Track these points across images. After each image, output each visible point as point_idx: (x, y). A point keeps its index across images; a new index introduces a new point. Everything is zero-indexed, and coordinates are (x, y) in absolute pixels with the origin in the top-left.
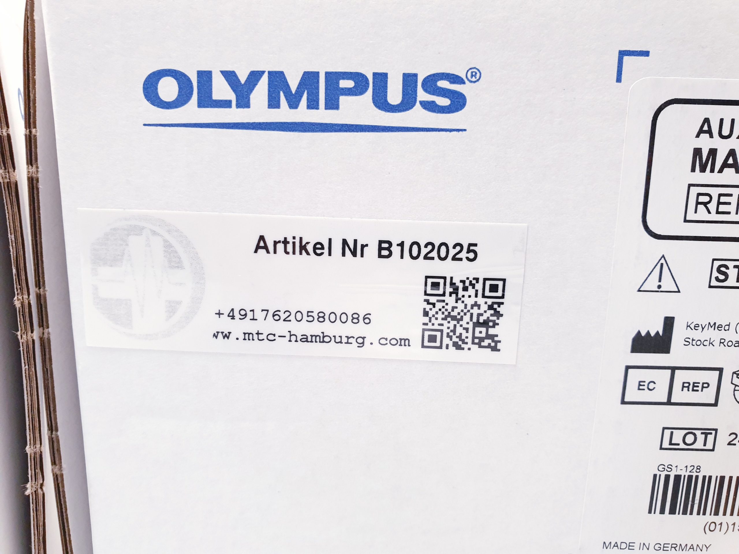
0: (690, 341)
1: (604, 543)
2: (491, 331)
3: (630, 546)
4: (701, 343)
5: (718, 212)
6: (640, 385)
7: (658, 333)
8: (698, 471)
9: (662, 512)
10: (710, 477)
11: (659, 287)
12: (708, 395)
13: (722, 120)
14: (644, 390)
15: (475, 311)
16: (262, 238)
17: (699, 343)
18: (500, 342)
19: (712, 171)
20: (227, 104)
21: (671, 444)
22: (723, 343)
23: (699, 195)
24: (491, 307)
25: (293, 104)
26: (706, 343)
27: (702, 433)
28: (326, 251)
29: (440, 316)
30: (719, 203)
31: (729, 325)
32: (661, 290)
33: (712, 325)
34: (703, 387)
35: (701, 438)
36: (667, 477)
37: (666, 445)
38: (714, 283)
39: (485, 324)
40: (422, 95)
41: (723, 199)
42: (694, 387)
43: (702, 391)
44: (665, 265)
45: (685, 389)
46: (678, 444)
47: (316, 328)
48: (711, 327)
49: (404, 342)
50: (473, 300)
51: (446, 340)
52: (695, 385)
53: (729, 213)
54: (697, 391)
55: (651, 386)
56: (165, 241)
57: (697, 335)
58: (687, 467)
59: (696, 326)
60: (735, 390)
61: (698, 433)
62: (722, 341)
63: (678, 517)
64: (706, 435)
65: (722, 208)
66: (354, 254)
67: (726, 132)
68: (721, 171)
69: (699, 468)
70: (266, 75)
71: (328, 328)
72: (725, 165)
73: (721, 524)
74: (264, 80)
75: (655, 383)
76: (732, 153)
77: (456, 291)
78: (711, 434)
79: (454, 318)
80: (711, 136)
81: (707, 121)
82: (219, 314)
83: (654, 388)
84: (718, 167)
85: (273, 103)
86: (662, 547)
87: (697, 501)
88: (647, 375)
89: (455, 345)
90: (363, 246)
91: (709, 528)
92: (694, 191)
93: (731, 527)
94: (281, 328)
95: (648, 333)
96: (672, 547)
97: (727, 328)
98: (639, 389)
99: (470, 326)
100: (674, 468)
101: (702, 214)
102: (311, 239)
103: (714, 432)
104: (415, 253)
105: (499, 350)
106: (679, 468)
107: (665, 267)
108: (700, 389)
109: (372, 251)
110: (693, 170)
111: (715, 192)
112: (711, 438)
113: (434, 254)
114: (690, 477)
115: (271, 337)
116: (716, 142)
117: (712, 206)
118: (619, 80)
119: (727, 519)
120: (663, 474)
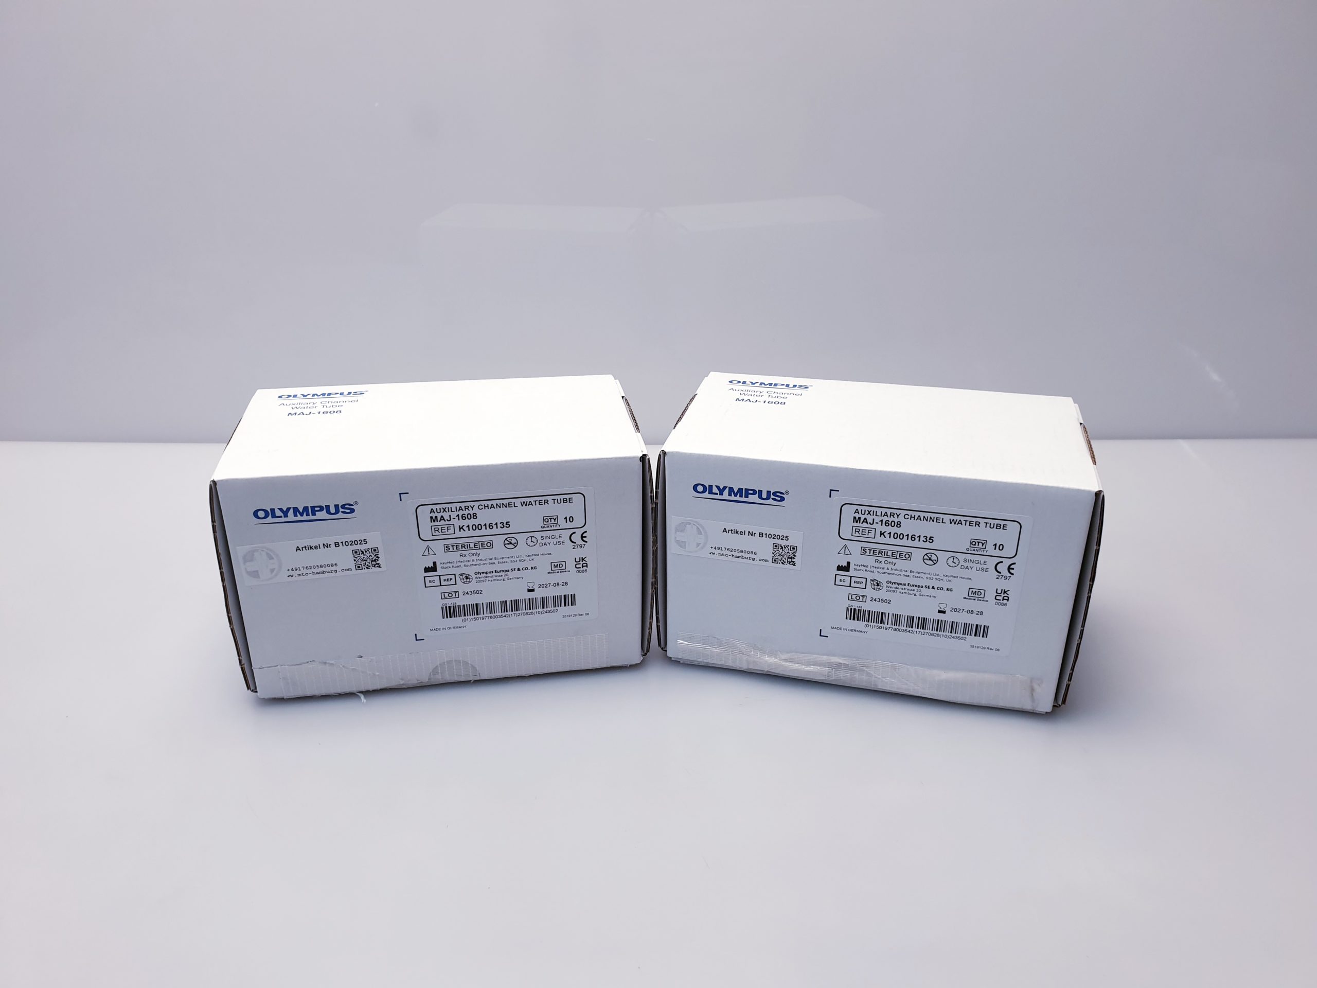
0: (856, 569)
1: (832, 627)
2: (793, 560)
3: (841, 629)
4: (859, 570)
7: (845, 566)
8: (861, 608)
10: (865, 610)
12: (863, 585)
13: (862, 510)
14: (842, 582)
15: (788, 554)
16: (725, 529)
18: (796, 563)
19: (860, 523)
20: (717, 494)
21: (852, 599)
22: (867, 571)
23: (856, 529)
24: (793, 553)
25: (736, 495)
26: (861, 570)
27: (862, 597)
28: (743, 534)
29: (777, 554)
32: (845, 554)
37: (850, 599)
38: (862, 554)
39: (791, 558)
40: (772, 496)
41: (863, 531)
42: (858, 582)
45: (855, 583)
46: (854, 599)
47: (740, 554)
48: (862, 566)
49: (767, 561)
50: (787, 551)
51: (779, 561)
53: (866, 535)
55: (844, 581)
56: (697, 527)
57: (858, 568)
58: (857, 606)
59: (857, 565)
60: (871, 585)
61: (860, 596)
63: (856, 622)
65: (863, 533)
66: (752, 535)
67: (863, 513)
68: (862, 523)
70: (728, 488)
71: (743, 554)
73: (870, 625)
74: (727, 489)
76: (865, 519)
77: (782, 548)
79: (782, 555)
80: (859, 514)
81: (857, 510)
82: (712, 548)
85: (730, 495)
86: (851, 630)
87: (862, 617)
88: (843, 578)
89: (782, 563)
90: (754, 534)
91: (866, 626)
92: (854, 528)
93: (874, 627)
94: (729, 553)
95: (842, 566)
96: (854, 631)
97: (867, 567)
98: (840, 581)
99: (787, 558)
100: (853, 606)
101: (857, 534)
102: (739, 530)
103: (865, 597)
104: (770, 537)
105: (796, 565)
106: (855, 606)
107: (846, 548)
108: (860, 583)
109: (757, 535)
110: (854, 522)
111: (861, 529)
112: (865, 599)
113: (776, 537)
114: (859, 610)
115: (727, 555)
116: (861, 516)
117: (860, 532)
118: (830, 497)
119: (872, 624)
120: (850, 608)
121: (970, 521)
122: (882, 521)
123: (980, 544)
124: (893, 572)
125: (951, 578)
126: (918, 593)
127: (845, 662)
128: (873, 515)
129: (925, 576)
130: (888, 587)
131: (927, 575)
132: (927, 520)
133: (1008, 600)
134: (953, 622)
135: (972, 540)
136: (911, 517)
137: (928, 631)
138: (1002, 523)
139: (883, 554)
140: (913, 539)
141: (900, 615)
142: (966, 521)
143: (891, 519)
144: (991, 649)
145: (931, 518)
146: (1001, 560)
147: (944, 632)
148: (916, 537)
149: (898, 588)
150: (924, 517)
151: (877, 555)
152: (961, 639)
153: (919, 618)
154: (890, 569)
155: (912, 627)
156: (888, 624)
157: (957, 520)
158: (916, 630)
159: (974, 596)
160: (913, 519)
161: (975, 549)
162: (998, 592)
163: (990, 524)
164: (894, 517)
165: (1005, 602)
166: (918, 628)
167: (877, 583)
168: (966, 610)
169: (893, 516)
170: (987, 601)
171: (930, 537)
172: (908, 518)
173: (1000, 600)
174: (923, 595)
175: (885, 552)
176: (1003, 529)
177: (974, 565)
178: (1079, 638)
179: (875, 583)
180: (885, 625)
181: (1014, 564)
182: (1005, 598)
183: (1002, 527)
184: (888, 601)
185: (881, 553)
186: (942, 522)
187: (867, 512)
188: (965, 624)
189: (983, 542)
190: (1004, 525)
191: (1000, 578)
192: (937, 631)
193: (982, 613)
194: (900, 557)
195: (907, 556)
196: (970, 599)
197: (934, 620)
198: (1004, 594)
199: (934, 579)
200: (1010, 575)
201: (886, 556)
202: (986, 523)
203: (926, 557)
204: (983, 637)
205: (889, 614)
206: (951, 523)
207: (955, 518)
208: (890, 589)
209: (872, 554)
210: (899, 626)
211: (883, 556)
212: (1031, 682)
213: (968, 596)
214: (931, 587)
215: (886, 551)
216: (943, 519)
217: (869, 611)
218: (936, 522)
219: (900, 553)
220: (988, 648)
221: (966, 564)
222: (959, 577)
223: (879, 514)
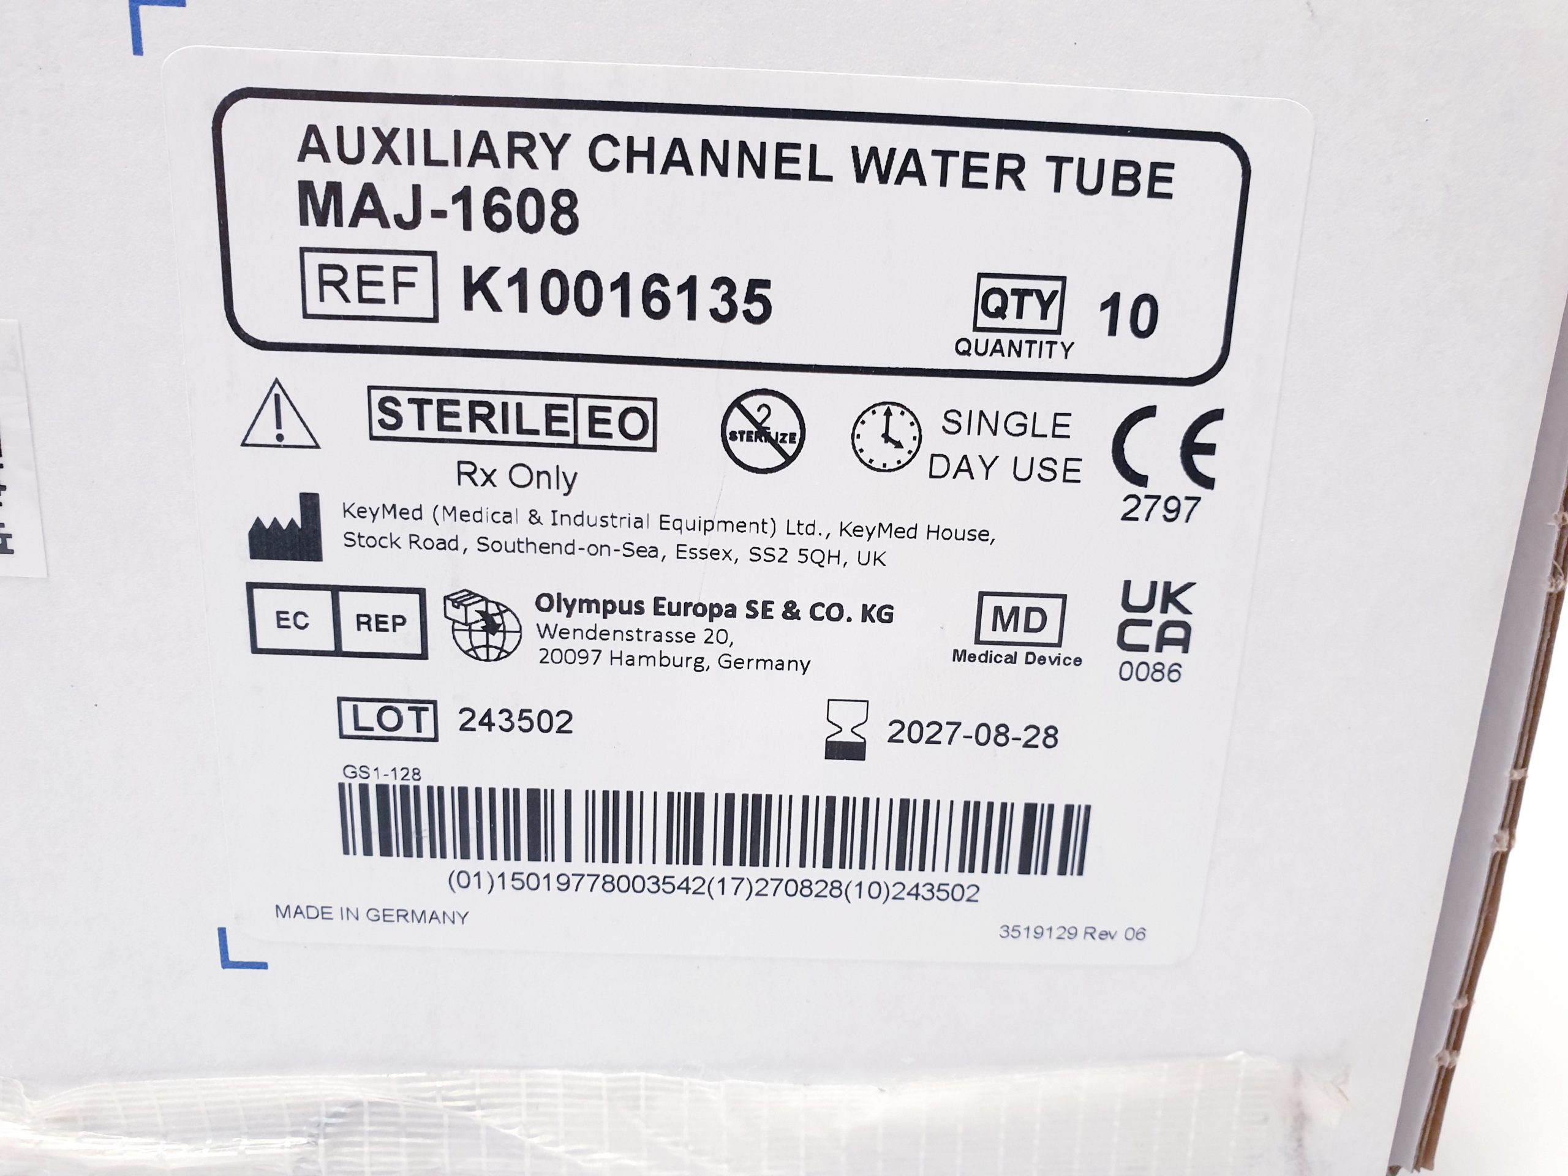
0: (356, 538)
1: (277, 907)
3: (323, 913)
4: (377, 543)
5: (362, 300)
6: (279, 619)
7: (292, 522)
8: (416, 777)
9: (368, 851)
10: (441, 789)
11: (280, 437)
12: (407, 639)
13: (340, 130)
14: (288, 627)
17: (371, 542)
18: (10, 536)
19: (339, 223)
21: (357, 728)
22: (415, 542)
23: (322, 267)
26: (384, 542)
27: (410, 709)
30: (361, 283)
31: (420, 509)
32: (282, 443)
33: (389, 510)
34: (395, 624)
35: (409, 717)
36: (364, 789)
37: (349, 729)
38: (378, 431)
41: (367, 276)
42: (379, 623)
43: (394, 630)
44: (282, 397)
45: (364, 627)
46: (371, 729)
48: (389, 513)
52: (381, 619)
53: (382, 301)
54: (386, 630)
55: (301, 621)
57: (364, 527)
58: (394, 769)
59: (361, 511)
60: (454, 630)
61: (403, 708)
62: (414, 539)
63: (397, 862)
64: (419, 711)
65: (368, 292)
67: (351, 151)
68: (354, 223)
69: (416, 772)
72: (359, 213)
73: (478, 874)
75: (306, 616)
76: (369, 190)
78: (426, 709)
80: (326, 159)
81: (312, 130)
83: (307, 625)
84: (347, 214)
86: (381, 914)
87: (425, 833)
88: (291, 601)
91: (458, 881)
92: (313, 261)
93: (498, 882)
95: (276, 522)
96: (398, 916)
97: (417, 514)
98: (279, 626)
100: (371, 772)
101: (333, 303)
103: (431, 707)
105: (12, 552)
106: (381, 772)
107: (283, 401)
108: (390, 626)
110: (304, 221)
111: (351, 263)
112: (427, 717)
114: (404, 789)
116: (337, 170)
117: (350, 287)
118: (138, 50)
119: (486, 865)
120: (356, 783)
121: (969, 155)
122: (464, 196)
123: (1032, 304)
124: (564, 534)
125: (882, 543)
126: (711, 654)
127: (375, 1097)
128: (411, 162)
129: (740, 544)
130: (545, 631)
131: (753, 538)
132: (723, 170)
133: (1184, 644)
134: (904, 803)
135: (987, 284)
136: (632, 153)
137: (783, 873)
138: (1145, 151)
139: (496, 421)
140: (656, 305)
141: (630, 795)
142: (945, 155)
143: (517, 178)
144: (1105, 935)
145: (744, 147)
146: (1142, 397)
147: (862, 866)
148: (670, 291)
149: (604, 634)
150: (706, 146)
151: (466, 434)
152: (951, 895)
153: (730, 798)
154: (546, 518)
155: (698, 861)
156: (568, 858)
157: (892, 151)
158: (721, 871)
159: (1010, 635)
160: (640, 163)
161: (1005, 338)
162: (1133, 601)
163: (1082, 161)
164: (532, 165)
165: (1172, 653)
166: (728, 861)
167: (484, 615)
168: (968, 728)
169: (525, 152)
170: (1078, 661)
171: (754, 284)
172: (615, 163)
173: (1144, 648)
174: (738, 663)
175: (505, 405)
176: (1152, 194)
177: (1003, 446)
178: (1502, 827)
179: (473, 616)
180: (558, 866)
181: (1216, 415)
182: (1173, 633)
183: (1144, 178)
184: (558, 721)
185: (485, 419)
186: (813, 176)
187: (373, 145)
188: (971, 809)
189: (1047, 288)
190: (1155, 166)
191: (1140, 513)
192: (827, 864)
193: (1052, 732)
194: (593, 434)
195: (634, 424)
196: (987, 658)
197: (806, 799)
198: (1164, 610)
199: (793, 556)
200: (1196, 490)
201: (513, 435)
202: (1059, 161)
203: (738, 422)
204: (1062, 871)
205: (568, 793)
206: (861, 177)
207: (885, 136)
208: (557, 642)
209: (431, 429)
210: (629, 860)
211: (500, 436)
212: (1298, 1078)
213: (978, 641)
214: (778, 610)
215: (512, 400)
216: (813, 148)
217: (463, 791)
218: (779, 175)
219: (592, 410)
220: (1090, 933)
221: (956, 447)
222: (922, 532)
223: (442, 149)
